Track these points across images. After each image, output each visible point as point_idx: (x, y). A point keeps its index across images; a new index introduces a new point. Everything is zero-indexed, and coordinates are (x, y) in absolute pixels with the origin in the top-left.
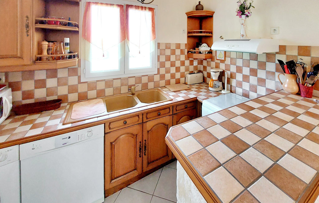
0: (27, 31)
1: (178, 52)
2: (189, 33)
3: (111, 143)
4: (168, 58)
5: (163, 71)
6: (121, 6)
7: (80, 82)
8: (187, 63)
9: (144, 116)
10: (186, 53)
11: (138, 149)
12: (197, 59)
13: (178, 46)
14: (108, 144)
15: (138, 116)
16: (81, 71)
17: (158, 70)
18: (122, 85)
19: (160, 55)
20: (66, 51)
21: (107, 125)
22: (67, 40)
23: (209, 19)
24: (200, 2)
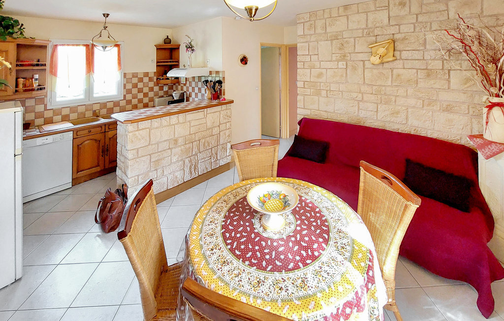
0: (11, 73)
1: (146, 80)
2: (157, 62)
3: (78, 145)
4: (135, 86)
5: (129, 97)
6: (87, 46)
7: (46, 109)
8: (156, 89)
9: (107, 127)
10: (155, 80)
11: (101, 151)
12: (167, 84)
13: (146, 74)
14: (76, 146)
15: (101, 127)
16: (47, 100)
17: (125, 96)
18: (87, 110)
19: (127, 83)
20: (35, 85)
21: (75, 132)
22: (37, 76)
23: (176, 50)
24: (168, 36)
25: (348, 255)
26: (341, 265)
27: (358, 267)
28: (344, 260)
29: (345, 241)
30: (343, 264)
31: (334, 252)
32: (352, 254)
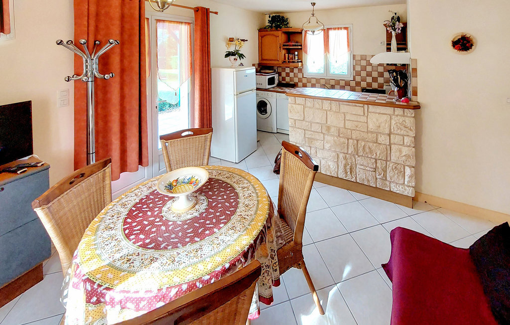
0: (280, 50)
2: (387, 45)
4: (364, 68)
6: (323, 30)
7: (303, 77)
16: (303, 71)
17: (354, 77)
19: (356, 65)
20: (296, 59)
22: (297, 53)
25: (118, 264)
26: (110, 256)
27: (97, 271)
28: (114, 259)
29: (137, 264)
30: (110, 257)
31: (127, 252)
32: (117, 268)
